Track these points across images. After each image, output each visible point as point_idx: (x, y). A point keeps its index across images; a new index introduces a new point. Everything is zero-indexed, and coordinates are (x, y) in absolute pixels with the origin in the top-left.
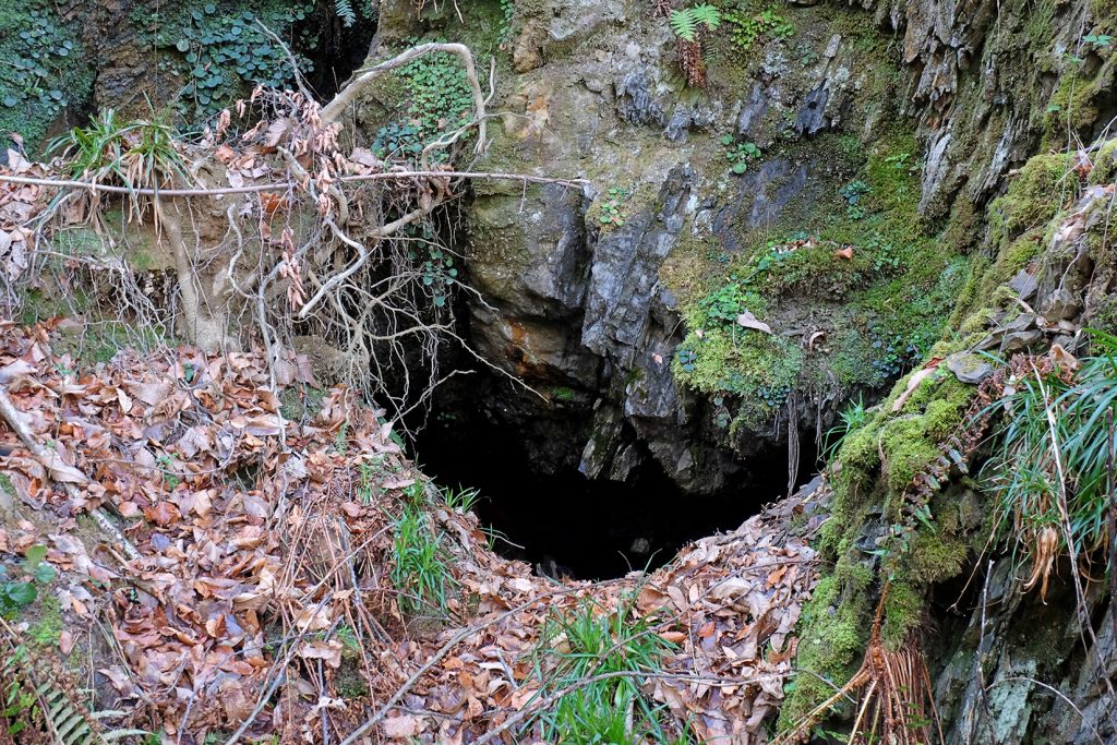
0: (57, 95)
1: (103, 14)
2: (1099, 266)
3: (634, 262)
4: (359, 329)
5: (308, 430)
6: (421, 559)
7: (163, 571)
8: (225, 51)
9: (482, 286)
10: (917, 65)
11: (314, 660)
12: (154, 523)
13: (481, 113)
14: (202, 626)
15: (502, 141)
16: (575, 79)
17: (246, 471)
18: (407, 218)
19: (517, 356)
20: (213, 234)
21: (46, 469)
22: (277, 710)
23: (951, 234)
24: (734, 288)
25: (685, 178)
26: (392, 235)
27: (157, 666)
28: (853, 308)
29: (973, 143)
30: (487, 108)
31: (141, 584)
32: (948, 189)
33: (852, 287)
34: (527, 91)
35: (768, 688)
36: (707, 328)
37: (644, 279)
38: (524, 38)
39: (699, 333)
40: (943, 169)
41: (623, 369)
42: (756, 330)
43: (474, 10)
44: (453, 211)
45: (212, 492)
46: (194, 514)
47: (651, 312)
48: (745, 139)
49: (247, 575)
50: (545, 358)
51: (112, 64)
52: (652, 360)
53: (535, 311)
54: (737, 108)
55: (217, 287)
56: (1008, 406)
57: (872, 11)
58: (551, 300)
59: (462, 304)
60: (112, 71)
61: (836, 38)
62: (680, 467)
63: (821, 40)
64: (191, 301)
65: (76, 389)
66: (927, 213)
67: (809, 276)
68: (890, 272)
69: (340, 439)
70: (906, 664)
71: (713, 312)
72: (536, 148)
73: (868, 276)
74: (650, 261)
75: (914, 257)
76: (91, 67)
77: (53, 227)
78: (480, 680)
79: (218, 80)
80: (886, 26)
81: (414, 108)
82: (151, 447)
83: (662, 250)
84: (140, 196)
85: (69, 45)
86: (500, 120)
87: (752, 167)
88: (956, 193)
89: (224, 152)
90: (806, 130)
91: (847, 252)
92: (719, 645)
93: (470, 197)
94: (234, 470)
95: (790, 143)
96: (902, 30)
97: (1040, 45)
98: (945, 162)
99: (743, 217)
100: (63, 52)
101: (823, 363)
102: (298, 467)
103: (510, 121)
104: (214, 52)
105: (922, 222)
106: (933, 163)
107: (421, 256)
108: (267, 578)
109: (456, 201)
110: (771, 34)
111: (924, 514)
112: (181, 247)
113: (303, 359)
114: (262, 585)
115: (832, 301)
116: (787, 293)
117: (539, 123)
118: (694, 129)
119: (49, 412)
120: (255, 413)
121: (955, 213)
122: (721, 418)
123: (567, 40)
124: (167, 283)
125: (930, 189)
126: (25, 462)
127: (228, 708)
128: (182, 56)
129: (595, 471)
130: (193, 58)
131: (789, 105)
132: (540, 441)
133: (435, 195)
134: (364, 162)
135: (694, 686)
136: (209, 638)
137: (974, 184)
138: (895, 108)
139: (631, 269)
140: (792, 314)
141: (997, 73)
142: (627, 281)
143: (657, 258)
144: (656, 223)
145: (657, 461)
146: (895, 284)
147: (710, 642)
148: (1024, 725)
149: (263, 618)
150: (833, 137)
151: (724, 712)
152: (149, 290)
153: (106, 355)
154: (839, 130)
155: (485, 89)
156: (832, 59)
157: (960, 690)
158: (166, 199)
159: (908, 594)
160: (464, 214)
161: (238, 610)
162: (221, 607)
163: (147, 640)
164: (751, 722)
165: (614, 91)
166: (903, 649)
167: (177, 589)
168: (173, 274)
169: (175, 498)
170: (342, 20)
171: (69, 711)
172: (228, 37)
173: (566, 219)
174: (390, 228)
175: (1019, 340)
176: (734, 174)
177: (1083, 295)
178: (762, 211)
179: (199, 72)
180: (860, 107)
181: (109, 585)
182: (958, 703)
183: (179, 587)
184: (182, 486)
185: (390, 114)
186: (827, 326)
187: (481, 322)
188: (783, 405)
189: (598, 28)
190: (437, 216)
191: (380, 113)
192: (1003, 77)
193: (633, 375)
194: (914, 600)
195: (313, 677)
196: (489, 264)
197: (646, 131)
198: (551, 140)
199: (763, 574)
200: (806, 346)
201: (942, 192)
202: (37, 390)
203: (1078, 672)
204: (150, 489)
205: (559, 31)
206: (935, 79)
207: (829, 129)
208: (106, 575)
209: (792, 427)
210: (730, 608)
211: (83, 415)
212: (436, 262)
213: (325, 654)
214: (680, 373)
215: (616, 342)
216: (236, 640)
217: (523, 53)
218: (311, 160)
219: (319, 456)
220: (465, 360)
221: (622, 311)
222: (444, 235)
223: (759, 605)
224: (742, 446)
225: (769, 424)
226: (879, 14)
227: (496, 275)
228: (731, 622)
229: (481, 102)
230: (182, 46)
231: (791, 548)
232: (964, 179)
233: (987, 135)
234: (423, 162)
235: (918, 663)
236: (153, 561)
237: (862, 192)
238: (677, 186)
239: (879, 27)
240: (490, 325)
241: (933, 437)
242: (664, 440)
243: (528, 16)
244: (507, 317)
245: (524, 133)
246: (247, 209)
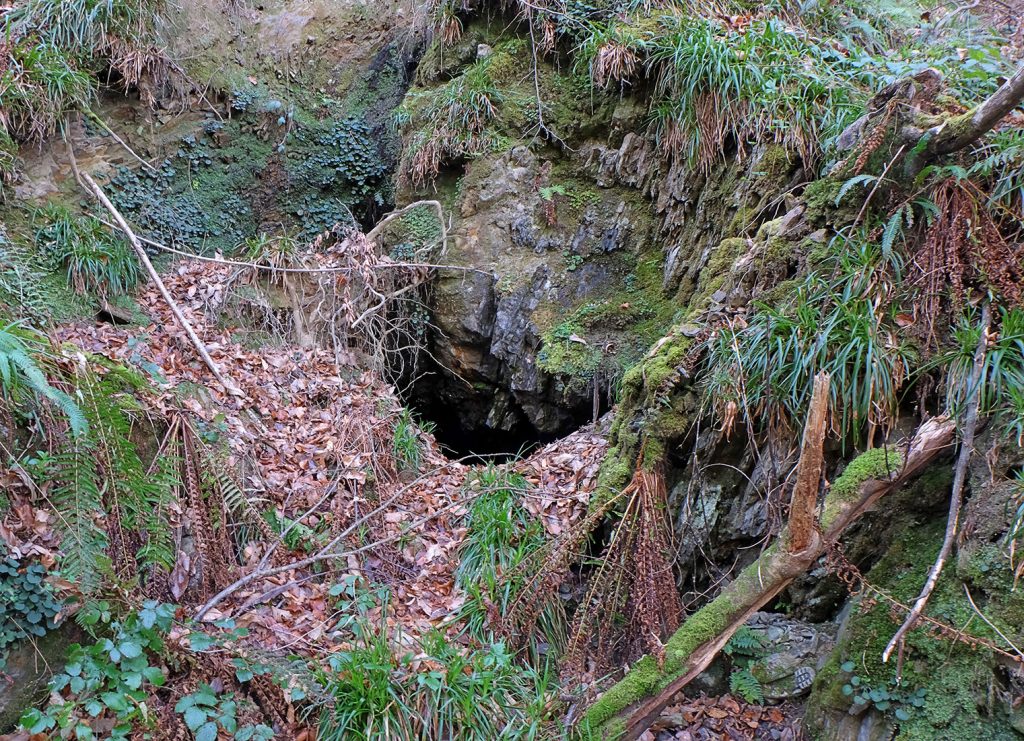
0: (239, 232)
1: (263, 195)
2: (759, 275)
3: (518, 312)
4: (380, 344)
5: (353, 386)
6: (407, 444)
7: (280, 438)
8: (320, 216)
9: (442, 326)
10: (664, 214)
11: (352, 480)
12: (276, 419)
13: (445, 236)
14: (297, 464)
15: (455, 251)
16: (491, 221)
17: (322, 399)
18: (406, 288)
19: (457, 365)
20: (311, 292)
21: (226, 389)
22: (333, 501)
23: (679, 296)
24: (567, 324)
25: (545, 272)
26: (398, 296)
27: (275, 478)
28: (628, 334)
29: (691, 250)
30: (448, 234)
31: (269, 443)
32: (678, 274)
33: (628, 322)
34: (467, 226)
35: (581, 500)
36: (554, 342)
37: (523, 320)
38: (467, 199)
39: (550, 344)
40: (676, 264)
41: (511, 366)
42: (579, 343)
43: (443, 190)
44: (429, 287)
45: (305, 409)
46: (296, 417)
47: (526, 337)
48: (575, 253)
49: (320, 444)
50: (472, 366)
51: (266, 220)
52: (525, 362)
53: (467, 340)
54: (572, 238)
55: (312, 318)
56: (710, 346)
57: (641, 189)
58: (476, 333)
59: (431, 335)
60: (266, 223)
61: (623, 203)
62: (538, 418)
63: (615, 204)
64: (299, 324)
65: (242, 357)
66: (667, 287)
67: (606, 317)
68: (647, 317)
69: (369, 391)
70: (655, 481)
71: (557, 334)
72: (470, 255)
73: (637, 318)
74: (526, 311)
75: (660, 309)
76: (256, 221)
77: (235, 285)
78: (435, 500)
79: (317, 229)
80: (648, 197)
81: (411, 237)
82: (277, 385)
83: (532, 307)
84: (277, 271)
85: (246, 209)
86: (454, 241)
87: (579, 267)
88: (682, 276)
89: (318, 256)
90: (606, 249)
91: (626, 305)
92: (557, 484)
93: (437, 279)
94: (316, 400)
95: (598, 255)
96: (656, 197)
97: (728, 194)
98: (677, 260)
99: (573, 292)
100: (243, 212)
101: (612, 358)
102: (348, 400)
103: (459, 241)
104: (315, 217)
105: (664, 292)
106: (671, 261)
107: (412, 308)
108: (330, 445)
109: (430, 282)
110: (589, 201)
111: (666, 400)
112: (296, 297)
113: (352, 355)
114: (328, 448)
115: (617, 329)
116: (595, 326)
117: (473, 243)
118: (550, 248)
119: (229, 365)
120: (327, 376)
121: (681, 286)
122: (560, 387)
123: (488, 201)
124: (288, 315)
125: (669, 275)
126: (217, 384)
127: (309, 498)
128: (299, 218)
129: (495, 424)
130: (305, 219)
131: (598, 237)
132: (467, 412)
133: (420, 277)
134: (386, 261)
135: (543, 502)
136: (301, 469)
137: (692, 270)
138: (652, 238)
139: (516, 315)
140: (597, 336)
141: (705, 212)
142: (514, 321)
143: (529, 310)
144: (529, 293)
145: (526, 415)
146: (650, 322)
147: (551, 484)
148: (714, 520)
149: (327, 462)
150: (620, 254)
151: (558, 515)
152: (279, 317)
153: (257, 347)
154: (622, 250)
155: (447, 226)
156: (620, 214)
157: (681, 499)
158: (289, 274)
159: (657, 444)
160: (434, 289)
161: (316, 458)
162: (307, 457)
163: (270, 467)
164: (571, 519)
165: (510, 228)
166: (653, 473)
167: (286, 447)
168: (291, 310)
169: (287, 409)
170: (377, 203)
171: (232, 486)
172: (322, 209)
173: (484, 291)
174: (397, 293)
175: (717, 315)
176: (569, 271)
177: (751, 292)
178: (583, 289)
179: (308, 225)
180: (634, 238)
181: (253, 441)
182: (680, 507)
183: (287, 446)
184: (291, 405)
185: (399, 240)
186: (615, 342)
187: (440, 346)
188: (592, 380)
189: (504, 196)
190: (421, 288)
191: (394, 240)
192: (708, 213)
193: (515, 370)
194: (659, 447)
195: (351, 488)
196: (446, 315)
197: (526, 249)
198: (479, 251)
199: (580, 452)
200: (604, 351)
201: (675, 276)
202: (223, 356)
203: (743, 492)
204: (275, 404)
205: (484, 196)
206: (673, 218)
207: (618, 249)
208: (252, 437)
209: (596, 391)
210: (562, 469)
211: (244, 369)
212: (419, 313)
213: (358, 477)
214: (539, 364)
215: (508, 352)
216: (314, 471)
217: (466, 207)
218: (360, 258)
219: (357, 397)
220: (432, 366)
221: (511, 336)
222: (424, 300)
223: (577, 466)
224: (570, 400)
225: (584, 389)
226: (645, 190)
227: (448, 320)
228: (563, 475)
229: (445, 231)
230: (300, 213)
231: (594, 440)
232: (687, 268)
233: (699, 245)
234: (415, 260)
235: (660, 481)
236: (275, 434)
237: (634, 280)
238: (540, 276)
239: (644, 197)
240: (444, 348)
241: (671, 364)
242: (530, 404)
243: (469, 188)
244: (453, 344)
245: (466, 247)
246: (328, 282)
